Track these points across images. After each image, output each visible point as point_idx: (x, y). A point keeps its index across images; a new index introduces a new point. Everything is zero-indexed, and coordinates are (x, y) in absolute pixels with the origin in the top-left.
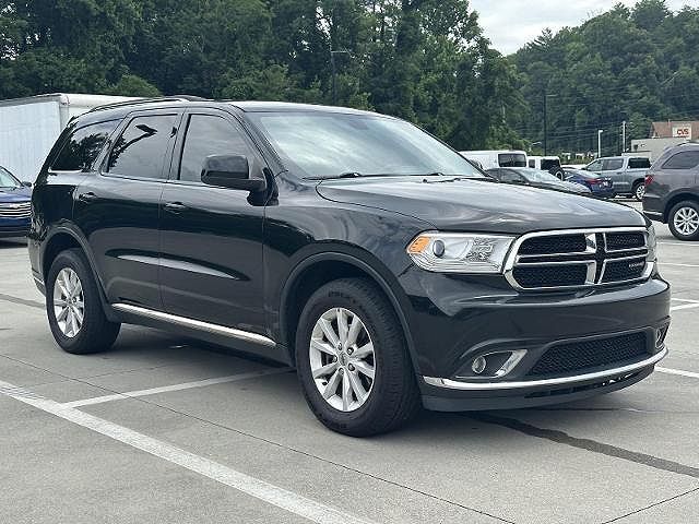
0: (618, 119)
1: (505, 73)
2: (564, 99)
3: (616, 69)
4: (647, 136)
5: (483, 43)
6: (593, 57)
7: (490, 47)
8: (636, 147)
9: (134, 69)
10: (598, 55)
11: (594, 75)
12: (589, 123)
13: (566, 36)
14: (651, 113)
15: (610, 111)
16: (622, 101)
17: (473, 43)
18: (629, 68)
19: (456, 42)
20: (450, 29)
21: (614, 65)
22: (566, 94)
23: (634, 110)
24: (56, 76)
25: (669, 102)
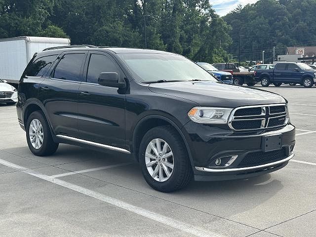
0: (271, 45)
1: (221, 25)
2: (248, 36)
3: (270, 23)
4: (284, 53)
5: (212, 11)
6: (260, 17)
7: (215, 13)
8: (280, 58)
9: (54, 22)
10: (262, 17)
11: (261, 26)
12: (259, 47)
13: (248, 8)
14: (287, 43)
15: (268, 42)
16: (273, 37)
17: (207, 11)
18: (276, 22)
19: (200, 10)
20: (197, 5)
21: (270, 21)
22: (249, 34)
23: (279, 41)
24: (18, 25)
25: (294, 38)
